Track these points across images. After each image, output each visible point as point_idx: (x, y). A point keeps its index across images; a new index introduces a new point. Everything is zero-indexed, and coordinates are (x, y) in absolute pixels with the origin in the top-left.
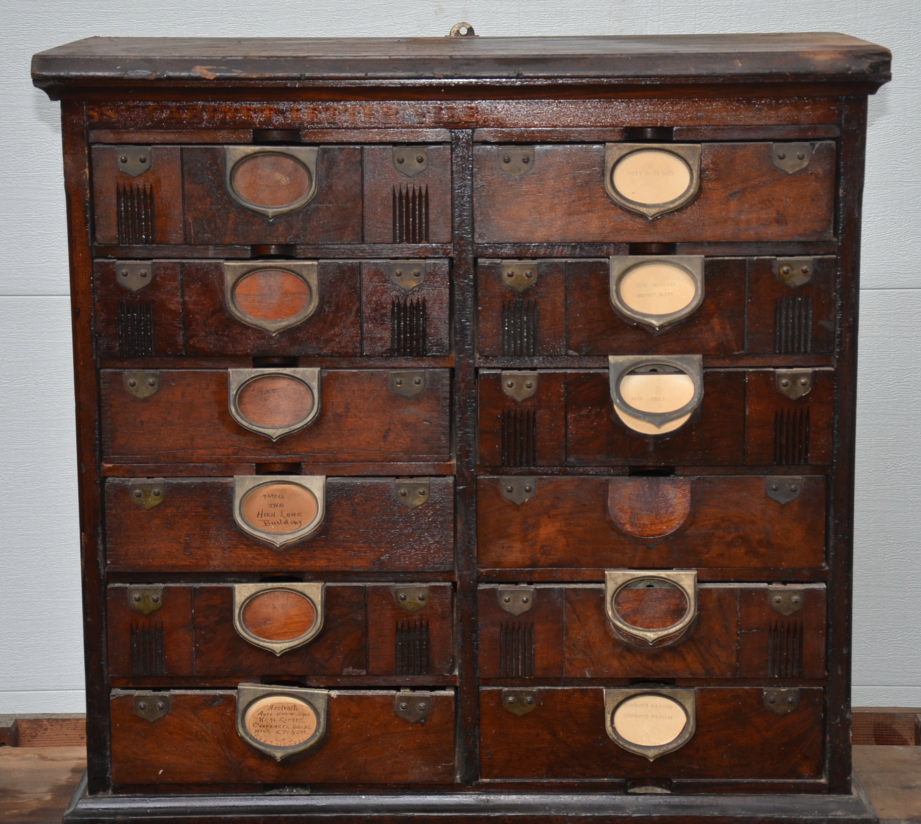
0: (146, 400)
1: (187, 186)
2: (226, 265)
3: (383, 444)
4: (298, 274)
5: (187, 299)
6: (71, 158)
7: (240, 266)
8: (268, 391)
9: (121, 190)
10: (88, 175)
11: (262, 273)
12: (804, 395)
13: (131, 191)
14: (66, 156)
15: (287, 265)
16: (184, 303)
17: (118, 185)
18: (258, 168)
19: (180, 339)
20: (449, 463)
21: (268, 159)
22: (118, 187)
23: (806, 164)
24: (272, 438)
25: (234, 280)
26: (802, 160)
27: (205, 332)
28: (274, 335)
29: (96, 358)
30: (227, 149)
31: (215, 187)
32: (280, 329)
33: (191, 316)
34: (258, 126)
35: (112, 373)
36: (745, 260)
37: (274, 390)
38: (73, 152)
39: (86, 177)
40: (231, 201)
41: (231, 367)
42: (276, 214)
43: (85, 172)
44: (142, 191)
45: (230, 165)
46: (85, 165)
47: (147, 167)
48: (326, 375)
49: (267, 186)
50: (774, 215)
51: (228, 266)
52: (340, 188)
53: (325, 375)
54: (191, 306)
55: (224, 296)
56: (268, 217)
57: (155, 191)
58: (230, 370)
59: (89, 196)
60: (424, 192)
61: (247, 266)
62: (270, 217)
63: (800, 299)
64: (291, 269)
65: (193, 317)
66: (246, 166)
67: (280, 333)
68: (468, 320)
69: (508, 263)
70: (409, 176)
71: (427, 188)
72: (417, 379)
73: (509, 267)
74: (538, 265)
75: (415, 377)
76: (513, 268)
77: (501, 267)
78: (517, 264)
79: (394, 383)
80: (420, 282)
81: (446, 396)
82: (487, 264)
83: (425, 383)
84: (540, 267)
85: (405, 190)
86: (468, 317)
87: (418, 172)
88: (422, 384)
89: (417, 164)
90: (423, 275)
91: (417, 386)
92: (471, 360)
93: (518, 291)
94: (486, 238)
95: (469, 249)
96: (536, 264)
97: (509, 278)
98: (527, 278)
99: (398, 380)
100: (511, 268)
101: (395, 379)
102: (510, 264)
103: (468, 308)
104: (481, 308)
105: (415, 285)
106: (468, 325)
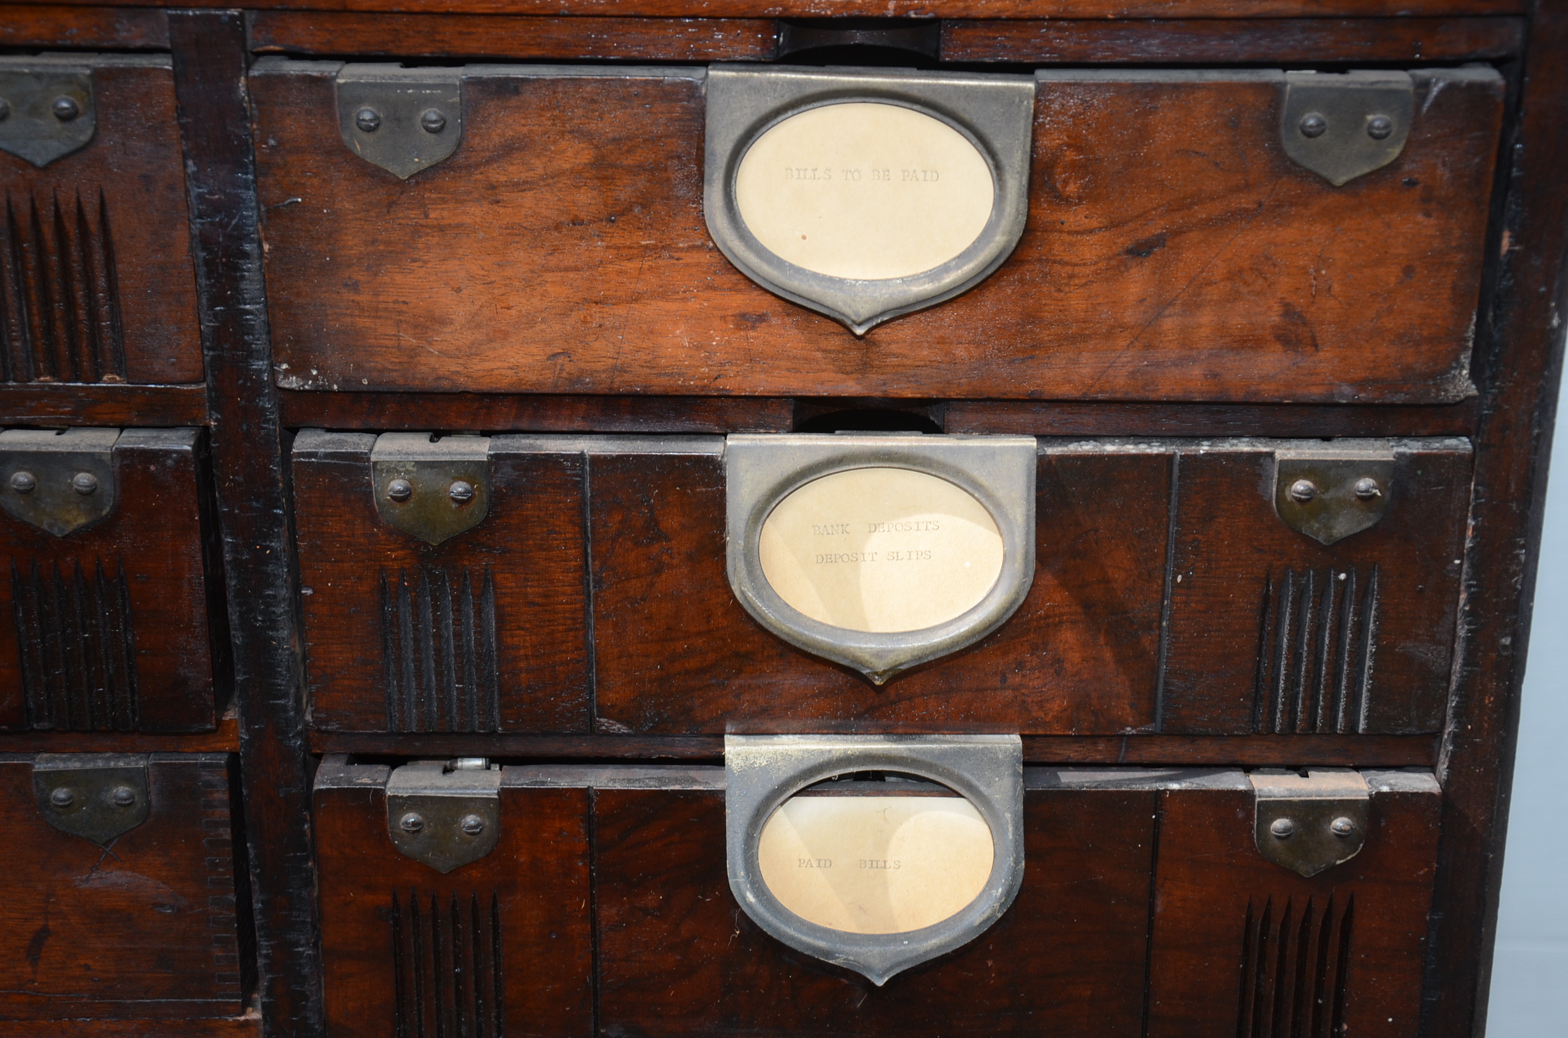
3: (29, 969)
12: (1339, 862)
20: (242, 1018)
23: (1396, 152)
26: (1385, 141)
36: (1169, 458)
50: (1275, 318)
60: (92, 217)
63: (1342, 576)
68: (272, 624)
69: (390, 454)
70: (32, 165)
71: (102, 204)
72: (122, 791)
73: (393, 470)
74: (489, 463)
75: (116, 786)
76: (407, 472)
77: (368, 468)
78: (422, 459)
79: (47, 801)
80: (101, 510)
81: (222, 835)
82: (320, 458)
83: (149, 803)
84: (496, 471)
85: (25, 208)
86: (274, 612)
87: (65, 150)
88: (139, 806)
89: (58, 125)
90: (108, 488)
91: (122, 810)
92: (290, 740)
93: (426, 544)
94: (315, 372)
95: (263, 407)
96: (483, 462)
97: (398, 505)
98: (454, 505)
99: (61, 793)
100: (399, 472)
101: (52, 790)
102: (398, 458)
103: (271, 585)
104: (309, 592)
105: (82, 521)
106: (272, 638)
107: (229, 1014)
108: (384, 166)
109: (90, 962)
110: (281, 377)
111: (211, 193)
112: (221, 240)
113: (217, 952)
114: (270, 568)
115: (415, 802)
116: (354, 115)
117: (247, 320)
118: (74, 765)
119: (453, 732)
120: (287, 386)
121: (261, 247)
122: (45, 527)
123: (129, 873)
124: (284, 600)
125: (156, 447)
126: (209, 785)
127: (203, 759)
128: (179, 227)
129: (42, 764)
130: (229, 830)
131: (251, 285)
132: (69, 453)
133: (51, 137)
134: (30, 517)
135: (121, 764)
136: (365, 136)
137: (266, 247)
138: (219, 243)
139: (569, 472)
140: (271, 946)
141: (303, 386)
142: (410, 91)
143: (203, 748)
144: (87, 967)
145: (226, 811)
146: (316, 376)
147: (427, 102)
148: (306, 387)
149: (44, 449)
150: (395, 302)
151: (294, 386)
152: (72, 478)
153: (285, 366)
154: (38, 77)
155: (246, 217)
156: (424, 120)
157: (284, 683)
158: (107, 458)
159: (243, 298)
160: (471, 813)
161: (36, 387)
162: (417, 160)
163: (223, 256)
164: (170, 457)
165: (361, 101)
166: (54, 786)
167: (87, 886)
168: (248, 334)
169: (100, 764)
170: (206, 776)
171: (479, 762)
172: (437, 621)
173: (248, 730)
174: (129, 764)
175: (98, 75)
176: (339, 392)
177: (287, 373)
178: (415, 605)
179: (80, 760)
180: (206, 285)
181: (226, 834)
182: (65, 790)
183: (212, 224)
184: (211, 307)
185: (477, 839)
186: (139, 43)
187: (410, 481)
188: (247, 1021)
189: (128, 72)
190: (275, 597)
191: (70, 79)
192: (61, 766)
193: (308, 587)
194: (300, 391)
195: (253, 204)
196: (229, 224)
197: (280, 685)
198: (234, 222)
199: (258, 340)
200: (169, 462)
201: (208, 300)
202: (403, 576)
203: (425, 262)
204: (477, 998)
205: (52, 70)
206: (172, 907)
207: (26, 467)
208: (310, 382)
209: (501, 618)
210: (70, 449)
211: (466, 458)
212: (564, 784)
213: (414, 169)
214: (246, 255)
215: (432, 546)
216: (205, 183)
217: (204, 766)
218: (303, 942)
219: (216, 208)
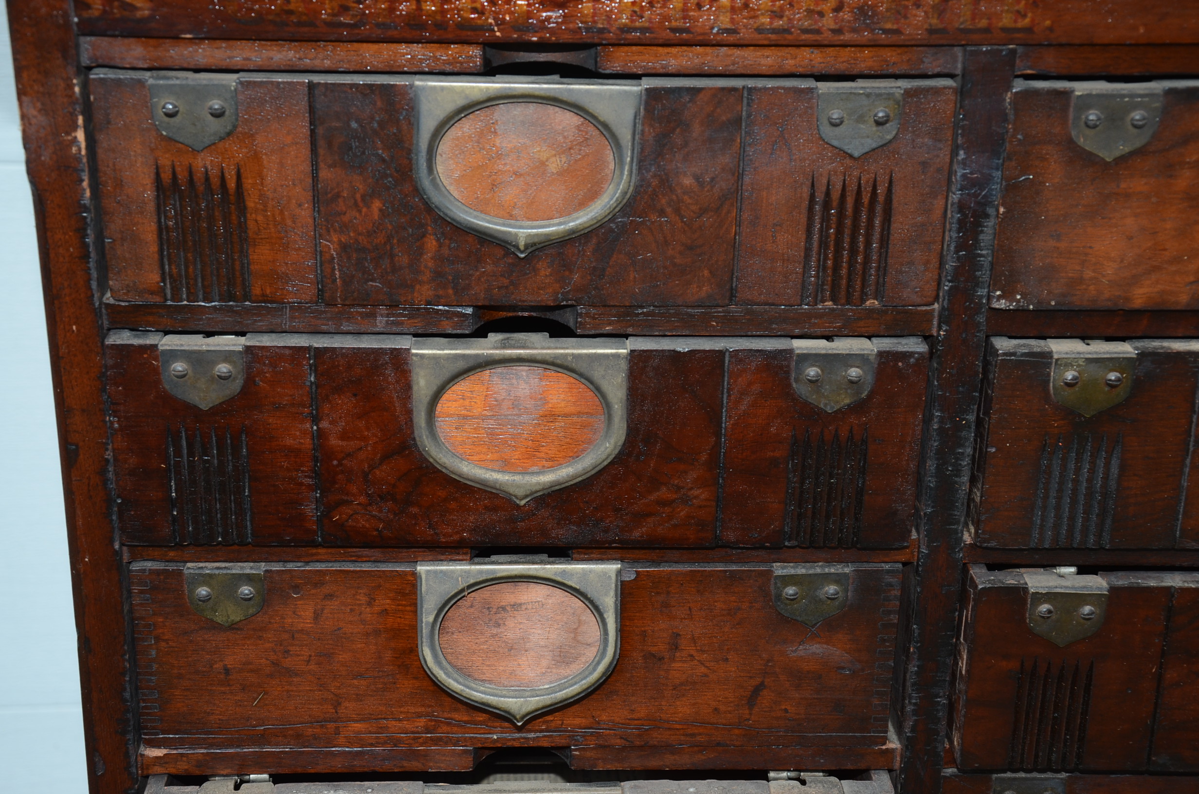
0: (233, 627)
1: (325, 173)
2: (416, 355)
3: (747, 712)
4: (581, 375)
5: (324, 424)
6: (39, 105)
7: (448, 358)
8: (504, 608)
9: (166, 177)
10: (83, 145)
11: (499, 370)
13: (191, 181)
14: (24, 98)
15: (557, 356)
16: (321, 434)
17: (157, 168)
18: (495, 132)
19: (310, 510)
20: (884, 747)
21: (518, 111)
22: (158, 174)
24: (515, 717)
25: (435, 388)
27: (368, 495)
28: (523, 503)
29: (120, 547)
30: (424, 88)
31: (391, 176)
32: (536, 492)
33: (335, 462)
34: (498, 34)
35: (158, 573)
37: (516, 606)
38: (41, 89)
39: (80, 150)
40: (429, 208)
41: (424, 560)
42: (536, 240)
43: (76, 137)
44: (215, 181)
45: (427, 125)
46: (75, 122)
47: (229, 128)
48: (633, 577)
49: (515, 173)
51: (422, 356)
52: (688, 181)
53: (630, 576)
54: (334, 441)
55: (410, 422)
56: (517, 247)
57: (248, 182)
58: (422, 569)
59: (88, 193)
61: (464, 356)
62: (522, 248)
64: (566, 364)
65: (340, 464)
66: (466, 127)
67: (535, 500)
68: (958, 472)
69: (1067, 353)
70: (851, 156)
71: (891, 182)
72: (832, 589)
73: (1067, 364)
74: (1137, 359)
75: (828, 586)
76: (1079, 366)
77: (1051, 363)
78: (1090, 356)
79: (780, 595)
80: (861, 394)
81: (892, 620)
82: (1018, 356)
83: (847, 596)
84: (1139, 365)
85: (839, 186)
86: (960, 464)
87: (874, 145)
88: (841, 599)
89: (875, 129)
90: (870, 379)
91: (829, 602)
92: (956, 554)
93: (1080, 416)
94: (1019, 297)
95: (979, 321)
96: (1133, 358)
97: (1067, 389)
98: (1107, 389)
99: (790, 590)
100: (1072, 366)
101: (784, 588)
102: (1073, 356)
103: (961, 445)
104: (993, 450)
105: (847, 401)
106: (956, 483)
107: (877, 744)
108: (1095, 152)
109: (788, 707)
110: (995, 300)
111: (971, 173)
112: (972, 205)
113: (876, 702)
114: (964, 433)
115: (1050, 597)
116: (1083, 117)
117: (980, 261)
118: (801, 570)
119: (1073, 548)
120: (997, 307)
121: (998, 211)
122: (822, 406)
123: (825, 646)
124: (968, 456)
125: (904, 350)
126: (890, 585)
127: (887, 567)
128: (939, 197)
129: (780, 569)
130: (897, 616)
131: (987, 236)
132: (847, 355)
133: (868, 137)
134: (813, 399)
135: (832, 571)
136: (1088, 132)
137: (1002, 210)
138: (970, 208)
139: (1191, 365)
140: (919, 697)
141: (1009, 306)
142: (1127, 99)
143: (886, 559)
144: (786, 711)
145: (898, 603)
146: (1019, 299)
147: (1135, 107)
148: (1011, 307)
149: (830, 352)
150: (1084, 247)
151: (1003, 306)
152: (846, 371)
153: (998, 293)
154: (868, 95)
155: (992, 190)
156: (1132, 119)
157: (958, 513)
158: (872, 358)
159: (980, 246)
160: (1087, 605)
161: (821, 309)
162: (1121, 147)
163: (972, 217)
164: (913, 357)
165: (1089, 107)
166: (786, 586)
167: (795, 654)
168: (978, 271)
169: (819, 571)
170: (889, 579)
171: (1073, 570)
172: (1078, 470)
173: (928, 547)
174: (838, 570)
175: (908, 93)
176: (1033, 310)
177: (999, 298)
178: (1065, 460)
179: (804, 567)
180: (956, 237)
181: (894, 618)
182: (794, 588)
183: (968, 194)
184: (957, 251)
185: (1089, 623)
186: (937, 70)
187: (1079, 372)
188: (887, 749)
189: (928, 90)
190: (963, 453)
191: (889, 96)
192: (792, 572)
193: (992, 446)
194: (1006, 310)
195: (999, 180)
196: (980, 194)
197: (956, 515)
198: (983, 193)
199: (984, 275)
200: (912, 360)
201: (956, 247)
202: (1059, 438)
203: (1110, 219)
204: (1066, 734)
205: (877, 91)
206: (850, 670)
207: (817, 364)
208: (1014, 304)
209: (1122, 468)
210: (848, 352)
211: (1121, 356)
212: (1152, 583)
213: (1117, 154)
214: (987, 216)
215: (1085, 417)
216: (969, 166)
217: (888, 572)
218: (941, 694)
219: (973, 183)
